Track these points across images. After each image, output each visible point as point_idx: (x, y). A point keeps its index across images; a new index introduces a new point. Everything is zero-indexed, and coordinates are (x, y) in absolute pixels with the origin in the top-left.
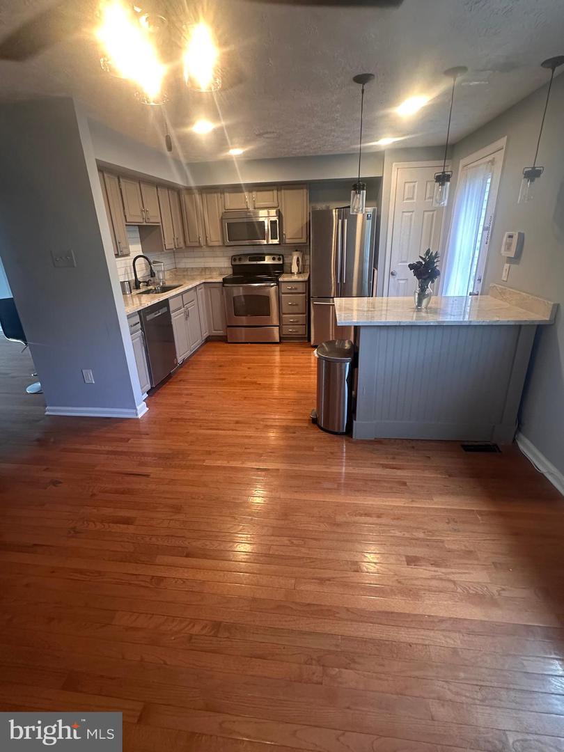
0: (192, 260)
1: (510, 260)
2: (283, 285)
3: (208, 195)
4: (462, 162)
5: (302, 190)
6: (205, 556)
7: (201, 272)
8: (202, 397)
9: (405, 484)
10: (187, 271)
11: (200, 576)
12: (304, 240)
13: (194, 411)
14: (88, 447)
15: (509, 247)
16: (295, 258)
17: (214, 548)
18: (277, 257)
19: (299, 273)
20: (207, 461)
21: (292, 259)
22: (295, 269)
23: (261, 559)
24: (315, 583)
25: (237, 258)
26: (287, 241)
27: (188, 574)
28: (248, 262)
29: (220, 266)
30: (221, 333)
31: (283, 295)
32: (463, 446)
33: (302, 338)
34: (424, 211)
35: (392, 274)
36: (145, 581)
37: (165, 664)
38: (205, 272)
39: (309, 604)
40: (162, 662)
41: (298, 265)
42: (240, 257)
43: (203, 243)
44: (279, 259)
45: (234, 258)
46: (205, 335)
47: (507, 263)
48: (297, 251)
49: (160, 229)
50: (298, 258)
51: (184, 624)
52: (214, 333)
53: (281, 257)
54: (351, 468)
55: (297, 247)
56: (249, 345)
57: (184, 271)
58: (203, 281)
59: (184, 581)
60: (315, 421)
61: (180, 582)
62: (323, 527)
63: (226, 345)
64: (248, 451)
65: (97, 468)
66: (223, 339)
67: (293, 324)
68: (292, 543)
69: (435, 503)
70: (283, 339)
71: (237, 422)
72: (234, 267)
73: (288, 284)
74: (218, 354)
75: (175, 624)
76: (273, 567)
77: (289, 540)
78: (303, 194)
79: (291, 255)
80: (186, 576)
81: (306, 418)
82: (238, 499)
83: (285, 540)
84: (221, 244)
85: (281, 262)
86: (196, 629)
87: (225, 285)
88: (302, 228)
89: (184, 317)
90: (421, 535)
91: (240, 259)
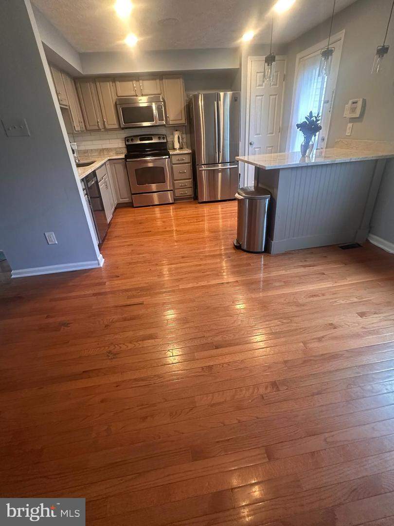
0: (90, 143)
1: (353, 120)
2: (173, 157)
3: (102, 84)
4: (298, 56)
5: (179, 80)
6: (229, 344)
7: (100, 153)
8: (142, 245)
9: (323, 274)
10: (87, 152)
11: (237, 358)
12: (183, 121)
13: (144, 255)
14: (73, 294)
15: (353, 110)
16: (176, 136)
17: (231, 339)
18: (162, 137)
19: (181, 148)
20: (180, 286)
21: (173, 138)
22: (177, 146)
23: (270, 336)
24: (315, 341)
25: (130, 139)
26: (171, 123)
27: (227, 359)
28: (139, 142)
29: (116, 146)
30: (127, 200)
31: (174, 166)
32: (341, 247)
33: (189, 198)
34: (270, 95)
35: (251, 144)
36: (199, 372)
37: (258, 418)
38: (103, 152)
39: (322, 355)
40: (255, 418)
41: (179, 142)
42: (132, 138)
43: (101, 126)
44: (164, 138)
45: (127, 139)
46: (116, 202)
47: (350, 122)
48: (177, 131)
49: (68, 111)
50: (179, 137)
51: (251, 391)
52: (121, 201)
53: (165, 136)
54: (284, 271)
55: (176, 128)
56: (151, 207)
57: (85, 153)
58: (109, 158)
59: (228, 364)
60: (238, 247)
61: (225, 365)
62: (294, 308)
63: (133, 209)
64: (205, 274)
65: (93, 307)
66: (130, 205)
67: (182, 187)
68: (283, 322)
69: (350, 281)
70: (177, 200)
71: (183, 257)
72: (128, 147)
73: (177, 156)
74: (130, 216)
75: (244, 392)
76: (283, 340)
77: (280, 321)
78: (179, 83)
79: (173, 134)
80: (227, 360)
81: (230, 247)
82: (224, 304)
83: (277, 322)
84: (116, 126)
85: (165, 141)
86: (262, 391)
87: (127, 160)
88: (181, 111)
89: (105, 187)
90: (355, 300)
91: (132, 140)
